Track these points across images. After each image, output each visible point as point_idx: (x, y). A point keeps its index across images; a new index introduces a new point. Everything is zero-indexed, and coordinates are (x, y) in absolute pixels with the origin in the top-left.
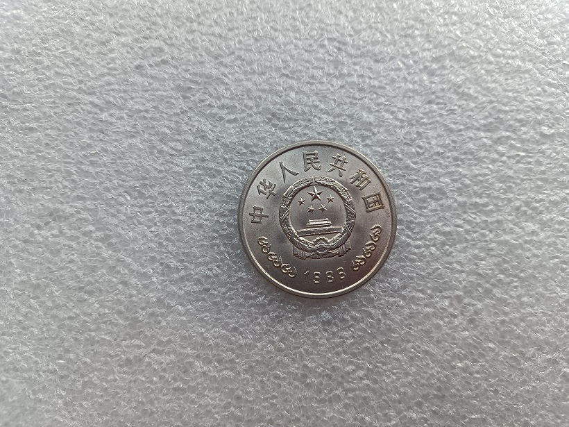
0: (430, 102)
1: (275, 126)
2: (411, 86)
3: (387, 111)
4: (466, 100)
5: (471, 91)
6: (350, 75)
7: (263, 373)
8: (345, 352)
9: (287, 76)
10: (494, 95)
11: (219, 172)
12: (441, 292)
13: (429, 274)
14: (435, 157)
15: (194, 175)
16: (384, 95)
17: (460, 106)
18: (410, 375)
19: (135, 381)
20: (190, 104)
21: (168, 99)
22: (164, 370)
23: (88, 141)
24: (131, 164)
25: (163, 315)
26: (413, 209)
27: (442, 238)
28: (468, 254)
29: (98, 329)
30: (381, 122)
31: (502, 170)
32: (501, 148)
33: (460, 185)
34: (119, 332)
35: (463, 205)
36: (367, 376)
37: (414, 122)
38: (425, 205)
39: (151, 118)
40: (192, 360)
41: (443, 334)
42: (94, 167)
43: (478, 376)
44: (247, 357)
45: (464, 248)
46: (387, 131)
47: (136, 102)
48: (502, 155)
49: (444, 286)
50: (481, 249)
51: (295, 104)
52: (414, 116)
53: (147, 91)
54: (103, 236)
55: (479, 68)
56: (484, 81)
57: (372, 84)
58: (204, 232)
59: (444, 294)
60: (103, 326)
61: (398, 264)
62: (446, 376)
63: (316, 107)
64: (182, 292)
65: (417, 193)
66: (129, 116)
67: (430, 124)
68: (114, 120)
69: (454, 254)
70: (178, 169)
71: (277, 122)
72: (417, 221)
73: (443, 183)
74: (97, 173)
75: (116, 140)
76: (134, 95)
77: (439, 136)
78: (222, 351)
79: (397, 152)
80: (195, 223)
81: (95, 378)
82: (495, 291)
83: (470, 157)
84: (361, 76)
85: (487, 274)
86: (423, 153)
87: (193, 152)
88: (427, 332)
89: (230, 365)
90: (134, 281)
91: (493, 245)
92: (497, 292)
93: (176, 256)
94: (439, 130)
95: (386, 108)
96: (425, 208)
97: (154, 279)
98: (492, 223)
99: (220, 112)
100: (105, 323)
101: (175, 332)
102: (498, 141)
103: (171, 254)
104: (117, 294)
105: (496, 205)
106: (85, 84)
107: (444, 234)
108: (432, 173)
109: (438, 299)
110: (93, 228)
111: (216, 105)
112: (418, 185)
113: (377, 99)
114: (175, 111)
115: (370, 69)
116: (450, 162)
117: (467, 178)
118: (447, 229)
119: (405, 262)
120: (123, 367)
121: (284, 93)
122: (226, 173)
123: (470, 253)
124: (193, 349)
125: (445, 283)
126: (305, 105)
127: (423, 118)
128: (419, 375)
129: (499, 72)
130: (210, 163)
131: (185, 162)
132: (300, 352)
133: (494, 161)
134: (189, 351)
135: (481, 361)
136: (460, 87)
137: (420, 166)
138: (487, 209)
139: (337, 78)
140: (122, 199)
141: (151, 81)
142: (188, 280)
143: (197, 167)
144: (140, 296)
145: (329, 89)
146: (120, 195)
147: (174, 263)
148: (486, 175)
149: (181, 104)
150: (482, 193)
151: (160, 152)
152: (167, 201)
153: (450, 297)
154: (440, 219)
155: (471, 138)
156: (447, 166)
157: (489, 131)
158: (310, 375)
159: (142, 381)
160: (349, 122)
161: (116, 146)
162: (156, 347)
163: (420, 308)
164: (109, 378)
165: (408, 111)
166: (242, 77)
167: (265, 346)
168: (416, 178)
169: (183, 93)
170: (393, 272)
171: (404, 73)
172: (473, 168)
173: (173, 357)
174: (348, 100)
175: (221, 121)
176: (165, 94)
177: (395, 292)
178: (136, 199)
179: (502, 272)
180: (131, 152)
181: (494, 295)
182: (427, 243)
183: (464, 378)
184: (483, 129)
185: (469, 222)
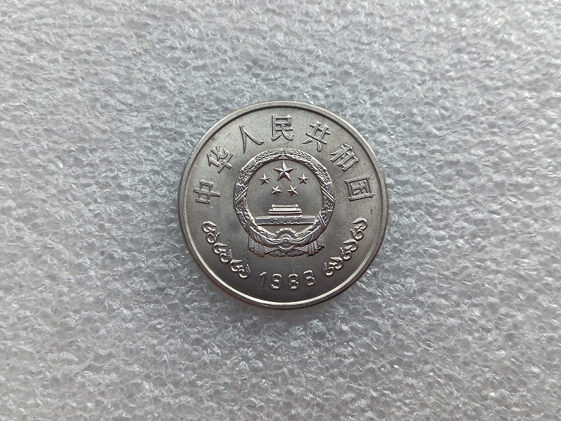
0: (459, 51)
1: (257, 76)
2: (435, 29)
3: (402, 60)
4: (506, 50)
5: (513, 38)
6: (355, 12)
7: (233, 400)
8: (342, 375)
9: (274, 12)
10: (542, 44)
11: (182, 134)
12: (470, 298)
13: (455, 274)
14: (464, 122)
15: (148, 137)
16: (399, 39)
17: (497, 57)
18: (427, 406)
19: (63, 408)
20: (146, 45)
21: (117, 38)
22: (102, 394)
23: (11, 90)
24: (66, 121)
25: (102, 320)
26: (434, 188)
27: (472, 228)
28: (506, 249)
29: (16, 337)
30: (394, 74)
31: (551, 141)
32: (550, 113)
33: (497, 159)
34: (44, 342)
35: (499, 185)
36: (370, 407)
37: (438, 76)
38: (450, 184)
39: (95, 63)
40: (139, 381)
41: (471, 354)
42: (16, 123)
43: (517, 410)
44: (213, 378)
45: (501, 241)
46: (402, 86)
47: (75, 41)
48: (552, 121)
49: (474, 290)
50: (523, 244)
51: (283, 48)
52: (437, 68)
53: (90, 26)
54: (26, 215)
55: (523, 8)
56: (529, 25)
57: (384, 25)
58: (160, 212)
59: (474, 301)
60: (23, 334)
61: (414, 261)
62: (475, 409)
63: (310, 52)
64: (128, 291)
65: (441, 167)
66: (66, 59)
67: (458, 79)
68: (45, 63)
69: (487, 249)
70: (127, 129)
71: (259, 71)
72: (439, 204)
73: (474, 155)
74: (21, 131)
75: (48, 90)
76: (72, 31)
77: (470, 94)
78: (180, 370)
79: (416, 114)
80: (147, 200)
81: (11, 402)
82: (541, 298)
83: (510, 123)
84: (371, 14)
85: (530, 276)
86: (450, 116)
87: (148, 107)
88: (451, 351)
89: (190, 389)
90: (65, 275)
91: (539, 238)
92: (543, 300)
93: (122, 242)
94: (470, 86)
95: (402, 56)
96: (451, 188)
97: (92, 273)
98: (538, 209)
99: (185, 56)
100: (25, 329)
101: (118, 343)
102: (548, 103)
103: (115, 240)
104: (42, 292)
105: (543, 186)
106: (10, 17)
107: (476, 222)
108: (460, 143)
109: (465, 307)
110: (13, 204)
111: (179, 47)
112: (442, 158)
113: (390, 44)
114: (125, 53)
115: (382, 5)
116: (484, 129)
117: (506, 150)
118: (480, 216)
119: (424, 257)
120: (48, 389)
121: (269, 34)
122: (191, 135)
123: (509, 247)
124: (142, 366)
125: (476, 286)
126: (297, 50)
127: (450, 71)
128: (439, 406)
129: (549, 15)
130: (170, 122)
131: (136, 120)
132: (283, 372)
133: (541, 129)
134: (136, 368)
135: (521, 390)
136: (498, 32)
137: (445, 133)
138: (531, 190)
139: (339, 17)
140: (52, 167)
141: (96, 14)
142: (136, 275)
143: (153, 127)
144: (73, 295)
145: (328, 31)
146: (50, 161)
147: (119, 253)
148: (531, 146)
149: (134, 45)
150: (526, 170)
151: (105, 106)
152: (111, 170)
153: (481, 304)
154: (470, 203)
155: (512, 99)
156: (480, 135)
157: (535, 90)
158: (295, 405)
159: (73, 407)
160: (354, 73)
161: (47, 96)
162: (92, 363)
163: (442, 318)
164: (29, 403)
165: (430, 61)
166: (215, 11)
167: (237, 364)
168: (439, 148)
169: (136, 31)
170: (407, 270)
171: (426, 12)
172: (514, 137)
173: (114, 376)
174: (352, 45)
175: (185, 67)
176: (113, 31)
177: (410, 296)
178: (70, 167)
179: (550, 274)
180: (66, 106)
181: (540, 304)
182: (453, 233)
183: (498, 412)
184: (528, 87)
185: (508, 208)
